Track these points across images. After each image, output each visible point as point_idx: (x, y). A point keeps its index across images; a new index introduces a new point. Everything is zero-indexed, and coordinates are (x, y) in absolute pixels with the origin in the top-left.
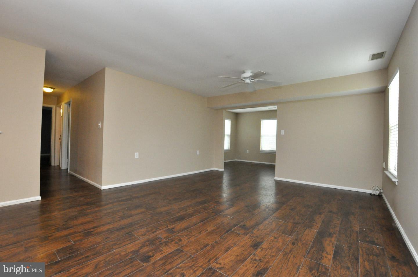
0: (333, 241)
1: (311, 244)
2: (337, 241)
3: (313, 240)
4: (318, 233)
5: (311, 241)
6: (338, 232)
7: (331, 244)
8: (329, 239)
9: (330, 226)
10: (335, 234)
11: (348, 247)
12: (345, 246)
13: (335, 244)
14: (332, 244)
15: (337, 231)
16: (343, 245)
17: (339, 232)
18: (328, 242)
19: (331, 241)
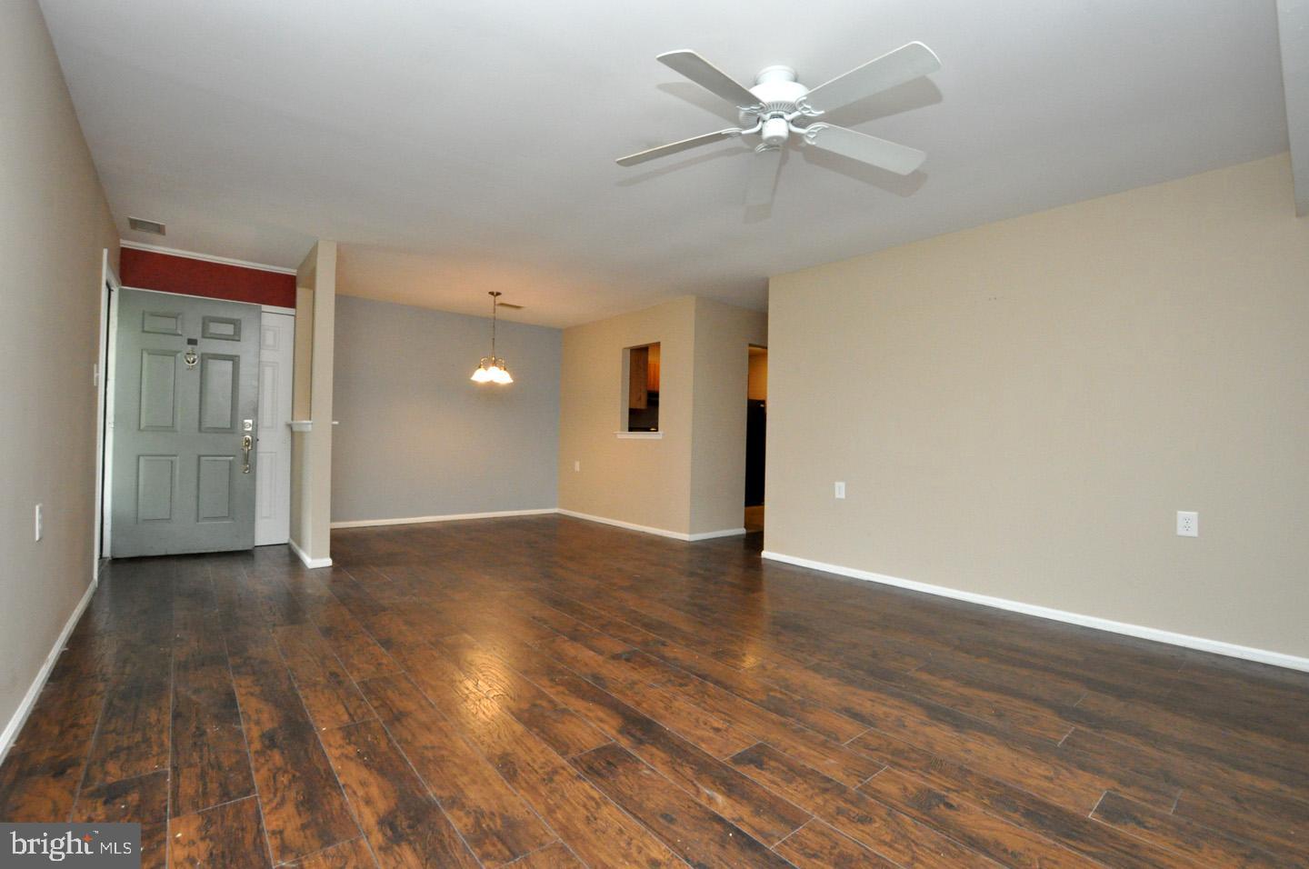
0: (252, 725)
1: (300, 693)
2: (240, 731)
3: (304, 701)
4: (311, 727)
5: (306, 698)
6: (252, 765)
7: (254, 717)
8: (268, 726)
9: (294, 776)
10: (256, 752)
11: (203, 733)
12: (212, 730)
13: (242, 722)
14: (249, 716)
15: (257, 770)
16: (220, 730)
17: (250, 768)
18: (265, 717)
19: (258, 723)
